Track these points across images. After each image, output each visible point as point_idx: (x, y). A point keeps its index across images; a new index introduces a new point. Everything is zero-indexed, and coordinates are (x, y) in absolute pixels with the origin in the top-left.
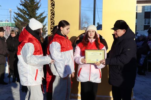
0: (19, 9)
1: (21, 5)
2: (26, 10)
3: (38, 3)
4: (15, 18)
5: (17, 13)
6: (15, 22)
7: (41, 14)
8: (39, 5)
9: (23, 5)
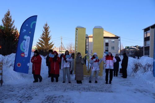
0: (39, 40)
2: (43, 40)
3: (50, 37)
5: (39, 42)
6: (37, 47)
7: (51, 43)
9: (42, 38)
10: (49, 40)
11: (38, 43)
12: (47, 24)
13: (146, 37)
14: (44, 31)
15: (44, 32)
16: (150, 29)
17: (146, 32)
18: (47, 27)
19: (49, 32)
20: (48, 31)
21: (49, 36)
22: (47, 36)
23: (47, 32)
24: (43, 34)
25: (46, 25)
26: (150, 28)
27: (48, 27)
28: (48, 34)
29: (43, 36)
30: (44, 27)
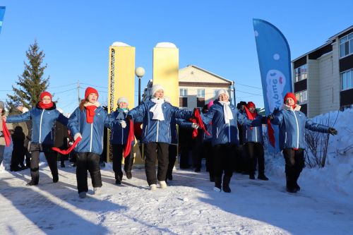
0: (15, 90)
1: (18, 84)
2: (26, 92)
3: (45, 82)
4: (9, 104)
5: (13, 95)
8: (46, 85)
9: (22, 84)
10: (44, 89)
11: (12, 98)
12: (38, 45)
13: (297, 81)
14: (29, 65)
15: (28, 67)
16: (308, 60)
17: (297, 70)
18: (38, 53)
19: (42, 69)
20: (41, 66)
21: (43, 78)
22: (37, 78)
23: (36, 67)
24: (26, 74)
25: (35, 48)
26: (308, 58)
27: (41, 53)
28: (39, 73)
29: (25, 78)
30: (28, 54)
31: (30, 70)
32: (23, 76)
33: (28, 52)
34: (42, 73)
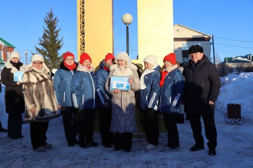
0: (37, 49)
3: (60, 42)
8: (61, 44)
9: (42, 45)
10: (59, 48)
12: (53, 13)
14: (47, 29)
15: (47, 31)
18: (54, 19)
19: (57, 32)
21: (59, 38)
22: (53, 38)
23: (53, 30)
24: (45, 36)
25: (51, 15)
27: (56, 19)
28: (55, 35)
29: (44, 39)
30: (45, 21)
31: (48, 33)
32: (43, 38)
33: (46, 19)
34: (57, 35)
